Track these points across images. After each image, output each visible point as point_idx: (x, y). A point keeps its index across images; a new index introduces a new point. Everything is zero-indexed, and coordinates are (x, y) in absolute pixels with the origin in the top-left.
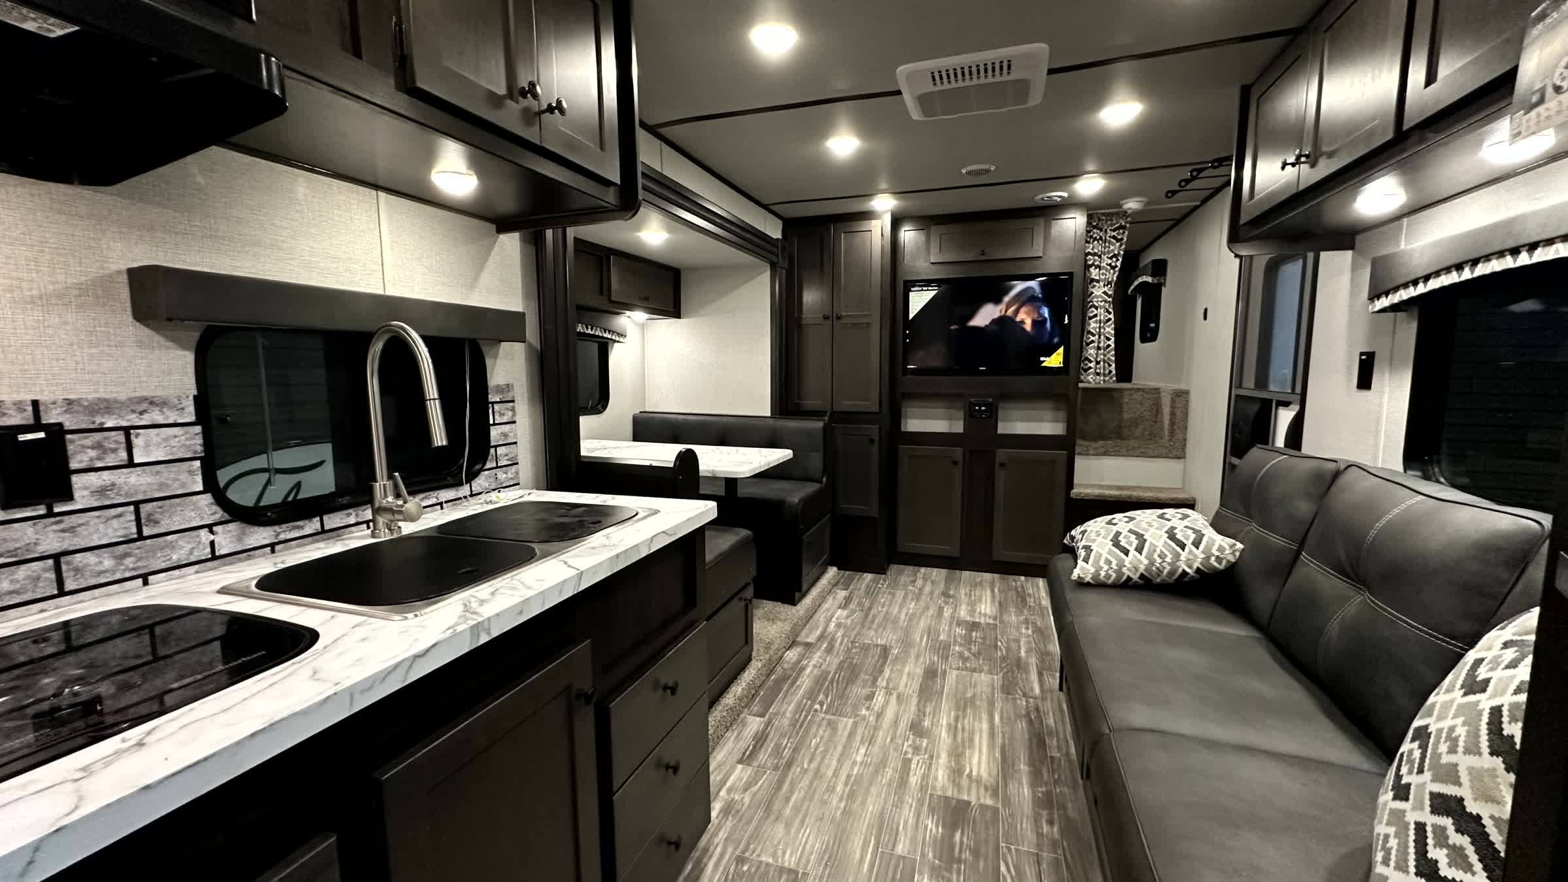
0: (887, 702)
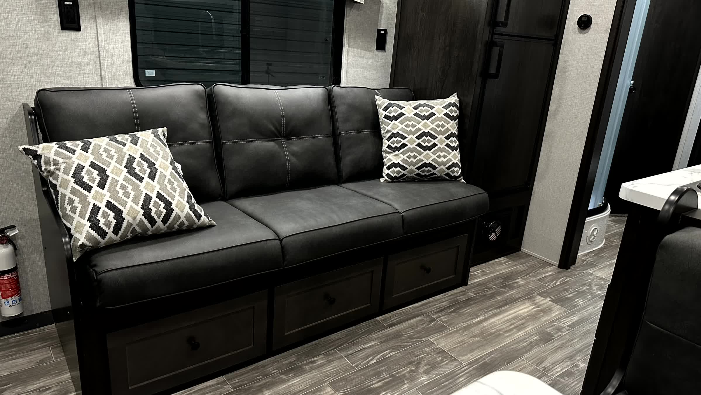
0: (555, 364)
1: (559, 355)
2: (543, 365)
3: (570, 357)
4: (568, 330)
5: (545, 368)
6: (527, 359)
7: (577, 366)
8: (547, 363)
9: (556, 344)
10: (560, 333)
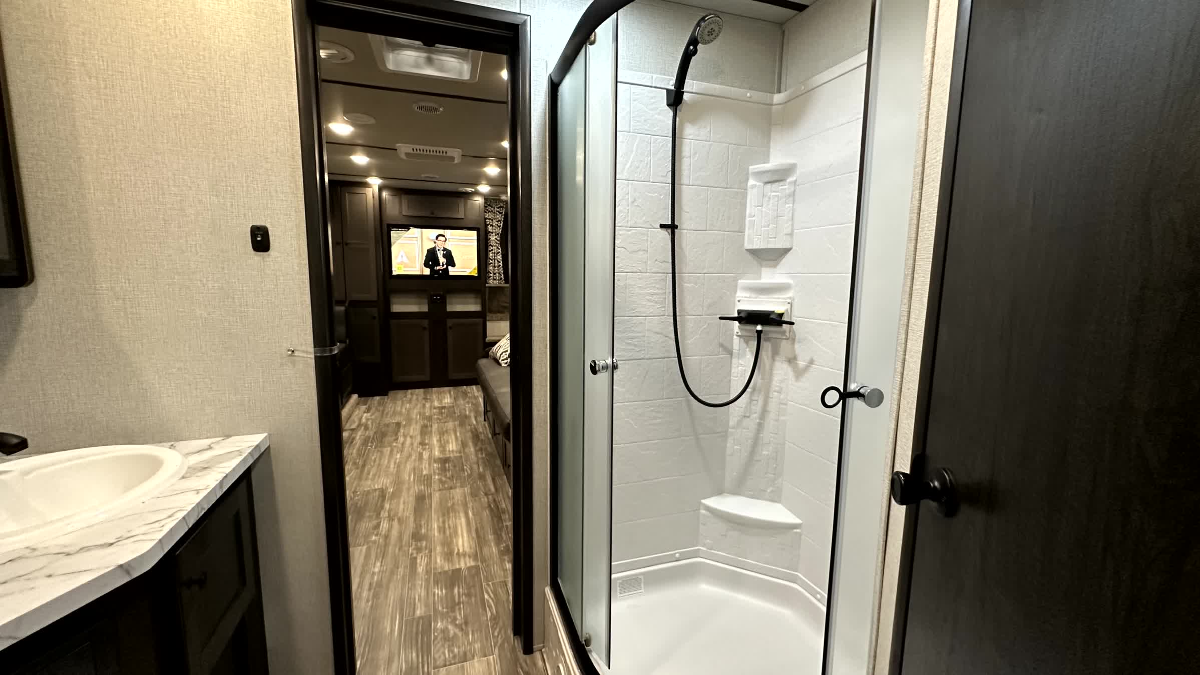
1: (395, 533)
2: (396, 520)
3: (387, 537)
4: (412, 554)
5: (393, 520)
6: (409, 517)
7: (377, 535)
8: (395, 523)
9: (406, 538)
10: (413, 547)
